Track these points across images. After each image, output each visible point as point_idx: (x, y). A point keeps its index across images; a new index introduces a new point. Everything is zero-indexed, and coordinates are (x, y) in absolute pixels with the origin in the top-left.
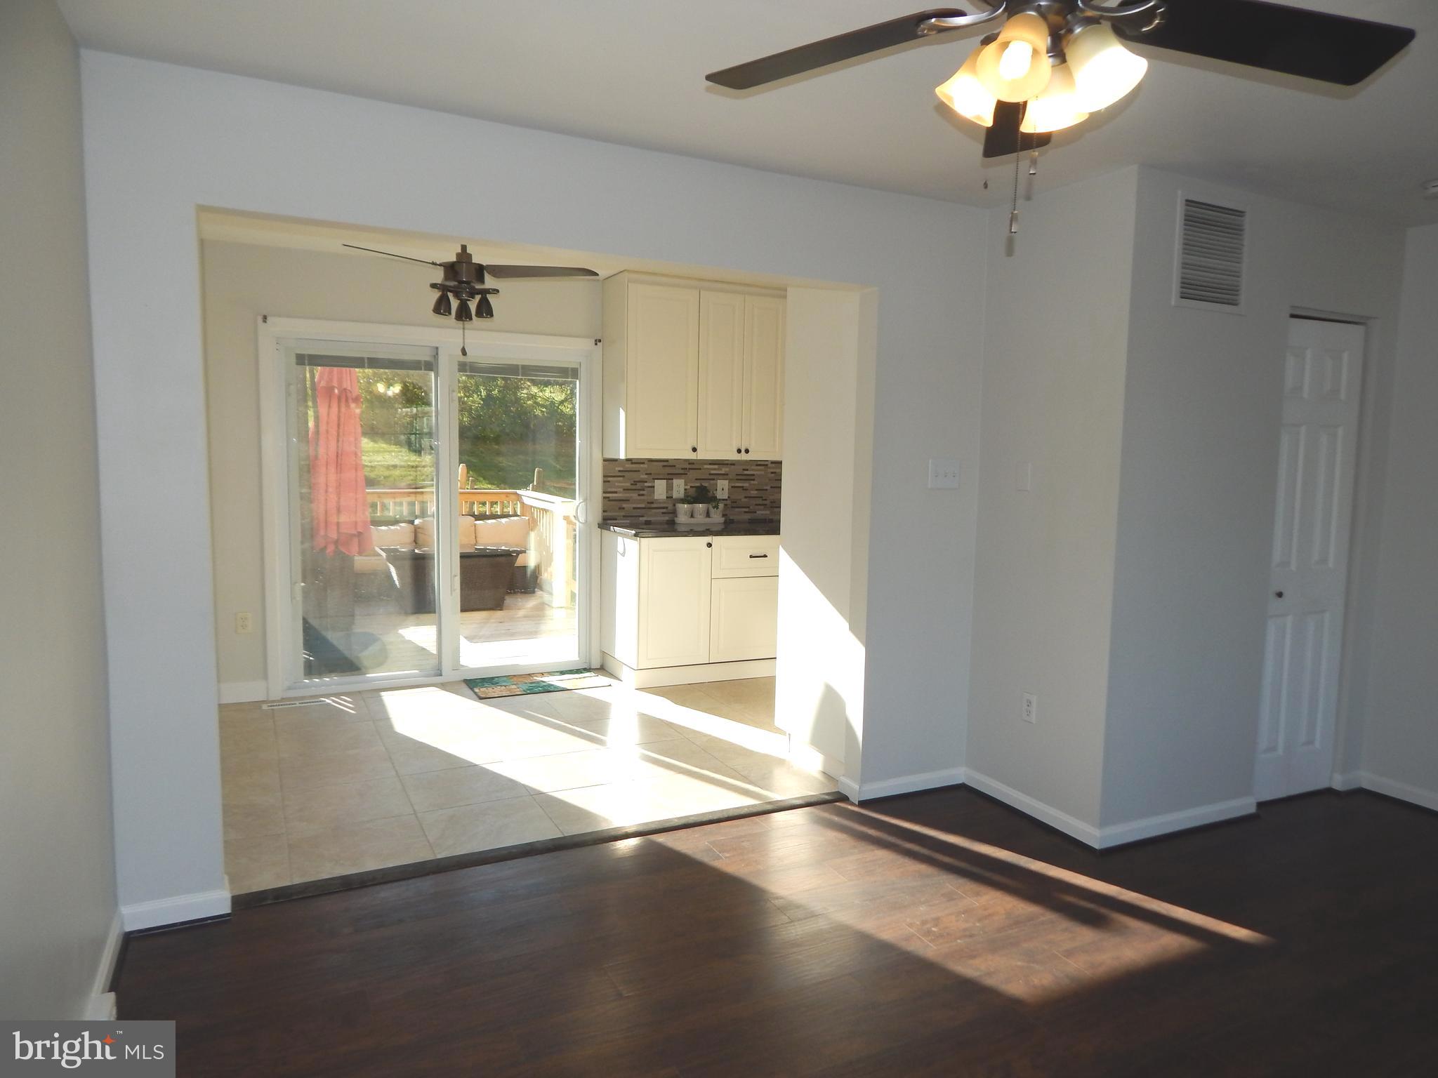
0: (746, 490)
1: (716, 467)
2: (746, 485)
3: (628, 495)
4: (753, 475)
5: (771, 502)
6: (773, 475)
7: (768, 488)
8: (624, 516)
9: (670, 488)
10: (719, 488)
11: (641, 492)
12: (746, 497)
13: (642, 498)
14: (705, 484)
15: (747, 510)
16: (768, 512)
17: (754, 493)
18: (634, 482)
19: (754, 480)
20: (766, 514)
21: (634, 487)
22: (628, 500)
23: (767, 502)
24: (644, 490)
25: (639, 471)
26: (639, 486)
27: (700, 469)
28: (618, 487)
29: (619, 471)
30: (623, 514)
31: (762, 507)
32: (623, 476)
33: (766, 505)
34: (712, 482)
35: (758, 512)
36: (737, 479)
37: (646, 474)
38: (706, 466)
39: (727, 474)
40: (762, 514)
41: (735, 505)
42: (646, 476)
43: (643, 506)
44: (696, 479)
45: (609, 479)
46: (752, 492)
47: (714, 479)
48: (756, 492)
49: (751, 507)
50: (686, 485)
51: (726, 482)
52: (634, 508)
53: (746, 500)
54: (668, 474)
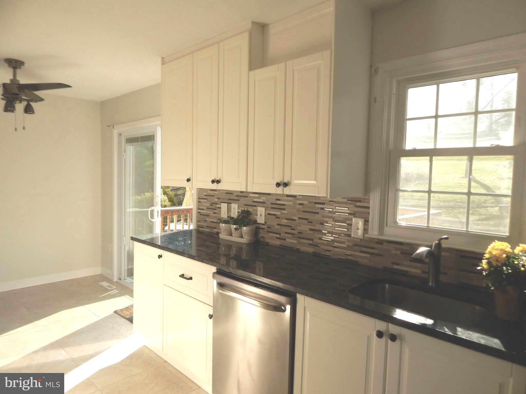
0: (279, 218)
1: (257, 195)
2: (278, 213)
3: (208, 212)
4: (284, 205)
5: (299, 233)
6: (301, 206)
7: (296, 218)
8: (207, 227)
9: (229, 210)
10: (259, 214)
11: (215, 211)
12: (278, 224)
13: (215, 215)
14: (250, 209)
15: (278, 236)
16: (295, 242)
17: (284, 222)
18: (212, 203)
19: (284, 209)
20: (293, 243)
21: (212, 207)
22: (209, 216)
23: (295, 232)
24: (216, 210)
25: (213, 196)
26: (213, 207)
27: (247, 197)
28: (205, 206)
29: (205, 195)
30: (206, 225)
31: (291, 236)
32: (206, 199)
33: (294, 234)
34: (255, 208)
35: (287, 240)
36: (272, 208)
37: (218, 198)
38: (251, 195)
39: (264, 203)
40: (290, 243)
41: (270, 230)
42: (217, 200)
43: (215, 221)
44: (245, 205)
45: (201, 200)
46: (283, 220)
47: (255, 206)
48: (286, 221)
49: (282, 234)
50: (238, 209)
51: (263, 209)
52: (212, 222)
53: (278, 227)
54: (229, 199)
